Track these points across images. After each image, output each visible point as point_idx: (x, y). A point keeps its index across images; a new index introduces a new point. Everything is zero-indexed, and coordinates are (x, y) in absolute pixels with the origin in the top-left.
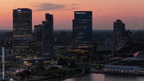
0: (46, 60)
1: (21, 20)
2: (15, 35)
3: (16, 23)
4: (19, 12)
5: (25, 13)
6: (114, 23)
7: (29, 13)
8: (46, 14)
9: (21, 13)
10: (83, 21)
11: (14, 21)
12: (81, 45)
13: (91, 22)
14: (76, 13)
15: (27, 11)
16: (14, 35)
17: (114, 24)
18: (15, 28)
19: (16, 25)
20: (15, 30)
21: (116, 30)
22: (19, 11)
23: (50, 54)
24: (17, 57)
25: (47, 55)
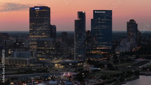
0: (79, 62)
1: (40, 19)
2: (32, 35)
3: (33, 22)
4: (36, 10)
5: (45, 11)
6: (127, 23)
7: (48, 12)
8: (78, 12)
9: (40, 12)
10: (103, 21)
11: (31, 21)
12: (100, 46)
13: (111, 22)
14: (95, 12)
15: (46, 9)
16: (30, 35)
17: (127, 25)
18: (32, 28)
19: (33, 24)
20: (32, 30)
21: (129, 31)
22: (38, 9)
23: (83, 56)
24: (40, 59)
25: (80, 57)
